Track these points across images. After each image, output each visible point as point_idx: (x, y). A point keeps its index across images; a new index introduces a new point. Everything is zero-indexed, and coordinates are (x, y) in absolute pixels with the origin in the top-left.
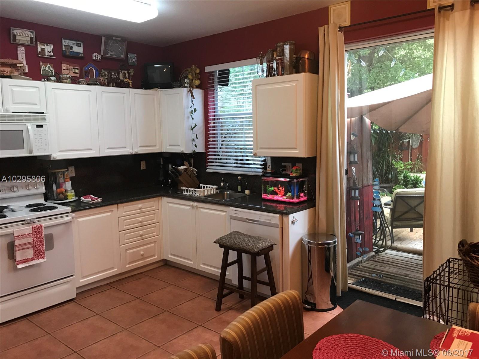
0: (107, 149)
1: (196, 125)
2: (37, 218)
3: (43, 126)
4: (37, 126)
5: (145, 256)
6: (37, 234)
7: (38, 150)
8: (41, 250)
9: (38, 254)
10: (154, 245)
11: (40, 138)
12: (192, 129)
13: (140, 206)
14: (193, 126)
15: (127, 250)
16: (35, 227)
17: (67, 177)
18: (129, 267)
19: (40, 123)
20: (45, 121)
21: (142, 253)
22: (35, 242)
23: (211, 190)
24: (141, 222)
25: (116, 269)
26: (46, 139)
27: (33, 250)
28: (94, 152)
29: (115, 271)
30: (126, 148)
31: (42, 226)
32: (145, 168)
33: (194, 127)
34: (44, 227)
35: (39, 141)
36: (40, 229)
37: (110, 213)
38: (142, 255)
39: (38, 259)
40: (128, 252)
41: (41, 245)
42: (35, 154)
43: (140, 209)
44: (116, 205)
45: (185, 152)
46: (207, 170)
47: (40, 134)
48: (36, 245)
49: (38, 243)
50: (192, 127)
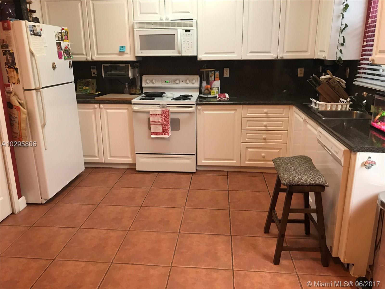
0: (250, 53)
1: (346, 26)
2: (168, 104)
3: (190, 31)
4: (185, 31)
5: (267, 158)
6: (165, 116)
7: (185, 51)
8: (167, 128)
9: (165, 131)
10: (279, 151)
11: (187, 41)
12: (342, 31)
13: (266, 110)
14: (344, 26)
15: (247, 148)
16: (164, 110)
17: (217, 76)
18: (248, 163)
19: (188, 29)
20: (192, 27)
21: (263, 154)
22: (163, 121)
23: (347, 106)
24: (266, 126)
25: (235, 162)
26: (192, 42)
27: (162, 127)
28: (236, 55)
29: (234, 163)
30: (270, 52)
31: (169, 111)
32: (302, 75)
33: (344, 29)
34: (170, 112)
35: (186, 43)
36: (167, 113)
37: (234, 112)
38: (264, 157)
39: (165, 135)
40: (248, 150)
41: (168, 125)
42: (183, 54)
43: (266, 113)
44: (241, 106)
45: (327, 59)
46: (355, 83)
47: (188, 38)
48: (163, 124)
49: (165, 123)
50: (342, 29)
